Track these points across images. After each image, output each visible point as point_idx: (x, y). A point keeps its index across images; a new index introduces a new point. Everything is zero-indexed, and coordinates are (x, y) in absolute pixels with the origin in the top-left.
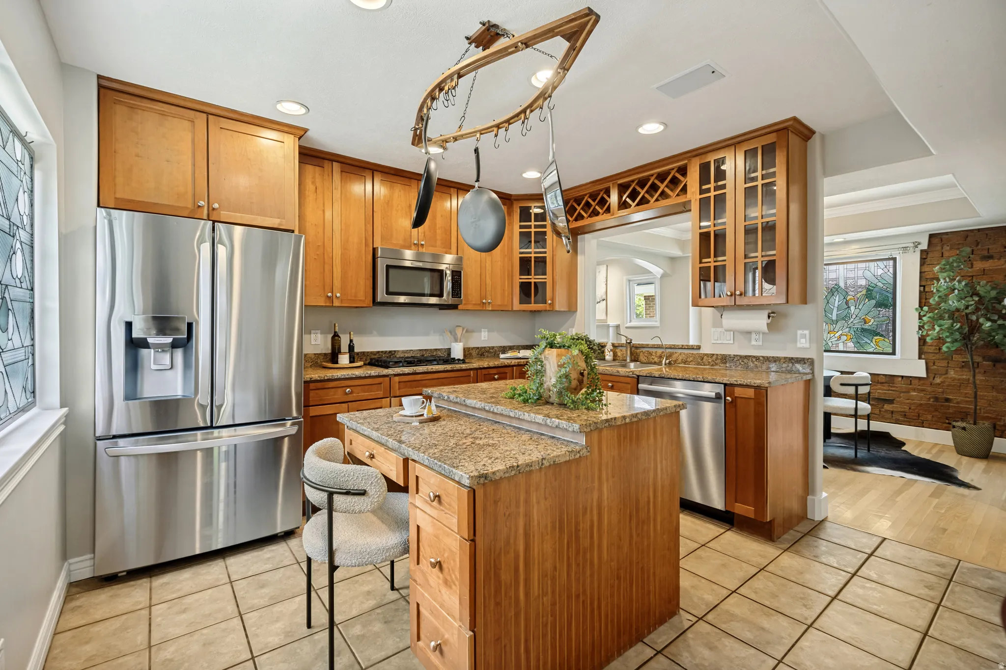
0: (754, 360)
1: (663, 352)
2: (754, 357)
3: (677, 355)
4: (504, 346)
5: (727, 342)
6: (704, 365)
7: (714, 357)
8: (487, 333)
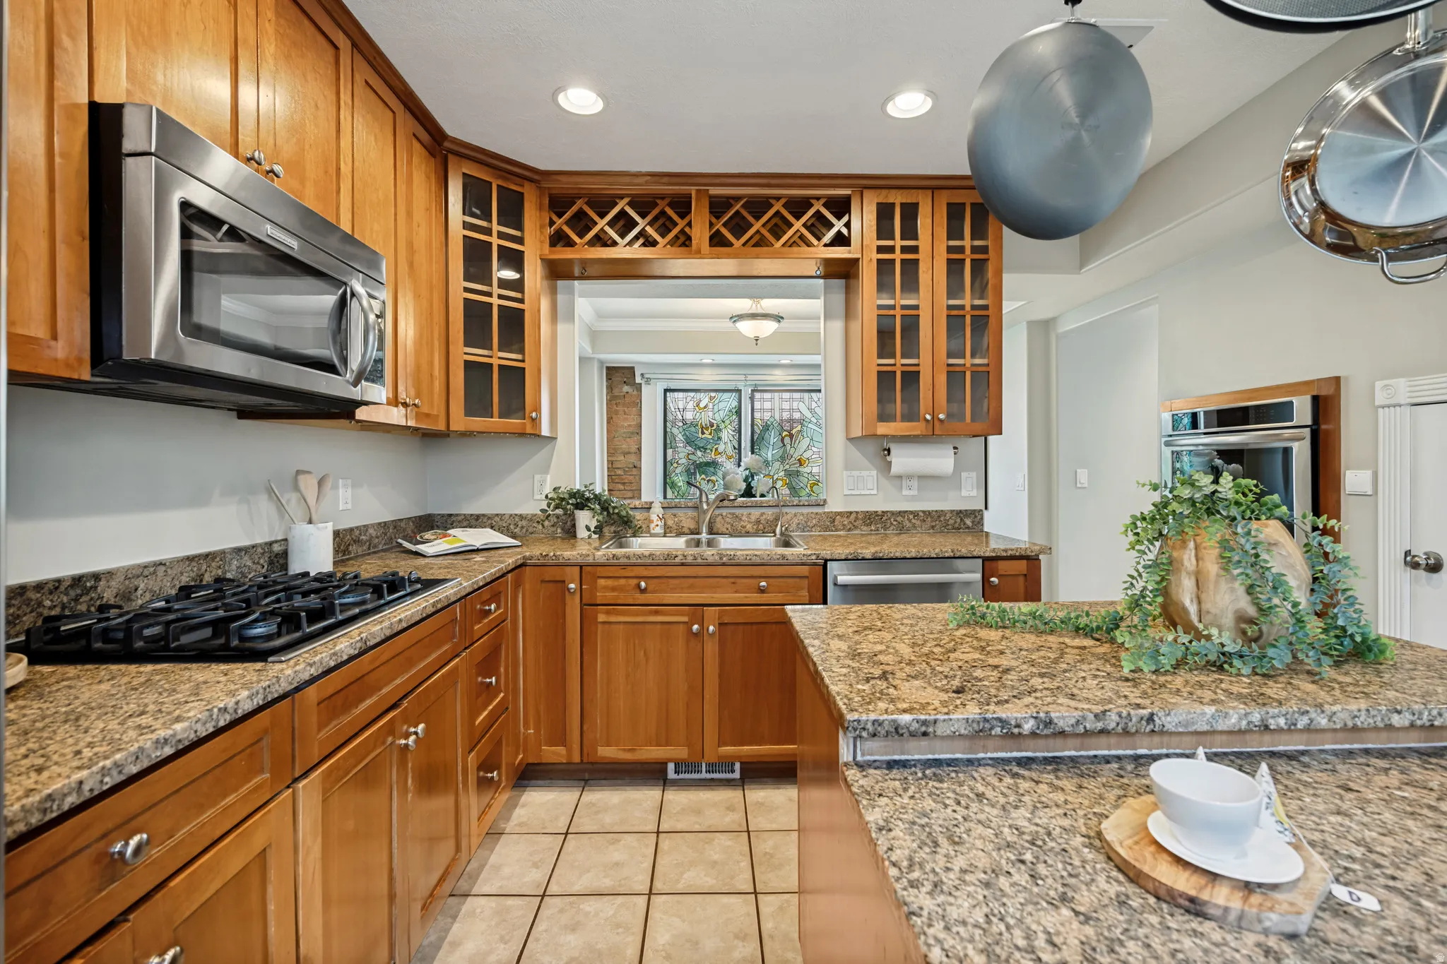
0: (911, 517)
1: (762, 514)
2: (911, 512)
3: (789, 517)
4: (385, 523)
5: (868, 492)
6: (837, 530)
7: (853, 516)
8: (350, 490)
